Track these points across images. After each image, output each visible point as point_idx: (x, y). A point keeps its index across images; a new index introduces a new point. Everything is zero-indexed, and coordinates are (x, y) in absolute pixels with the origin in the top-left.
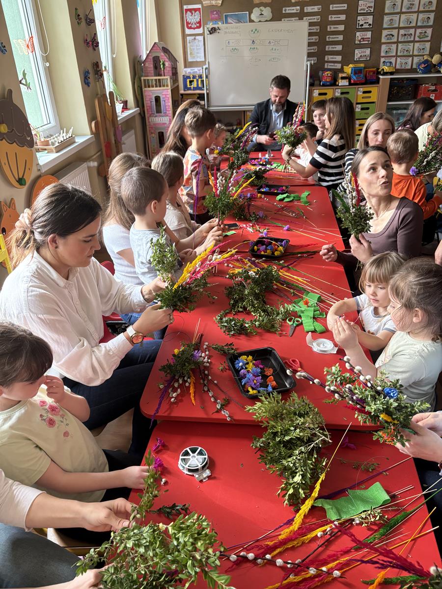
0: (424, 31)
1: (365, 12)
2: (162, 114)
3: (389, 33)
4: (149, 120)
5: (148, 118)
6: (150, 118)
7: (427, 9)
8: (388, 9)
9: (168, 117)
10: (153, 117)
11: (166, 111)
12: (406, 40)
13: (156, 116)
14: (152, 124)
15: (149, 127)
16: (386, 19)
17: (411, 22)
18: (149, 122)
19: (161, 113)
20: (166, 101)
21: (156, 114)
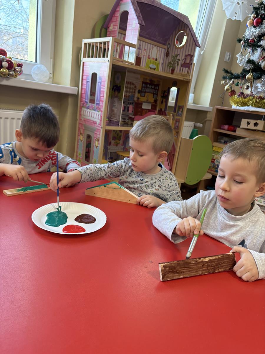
2: (95, 105)
4: (80, 111)
5: (81, 108)
6: (83, 109)
9: (100, 113)
10: (85, 107)
11: (100, 101)
13: (88, 108)
14: (83, 119)
15: (80, 124)
18: (80, 115)
19: (94, 103)
20: (102, 83)
21: (90, 104)
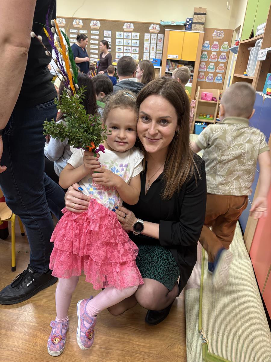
0: (135, 49)
1: (107, 36)
3: (119, 48)
7: (135, 38)
8: (117, 36)
12: (127, 52)
16: (117, 41)
17: (128, 44)
